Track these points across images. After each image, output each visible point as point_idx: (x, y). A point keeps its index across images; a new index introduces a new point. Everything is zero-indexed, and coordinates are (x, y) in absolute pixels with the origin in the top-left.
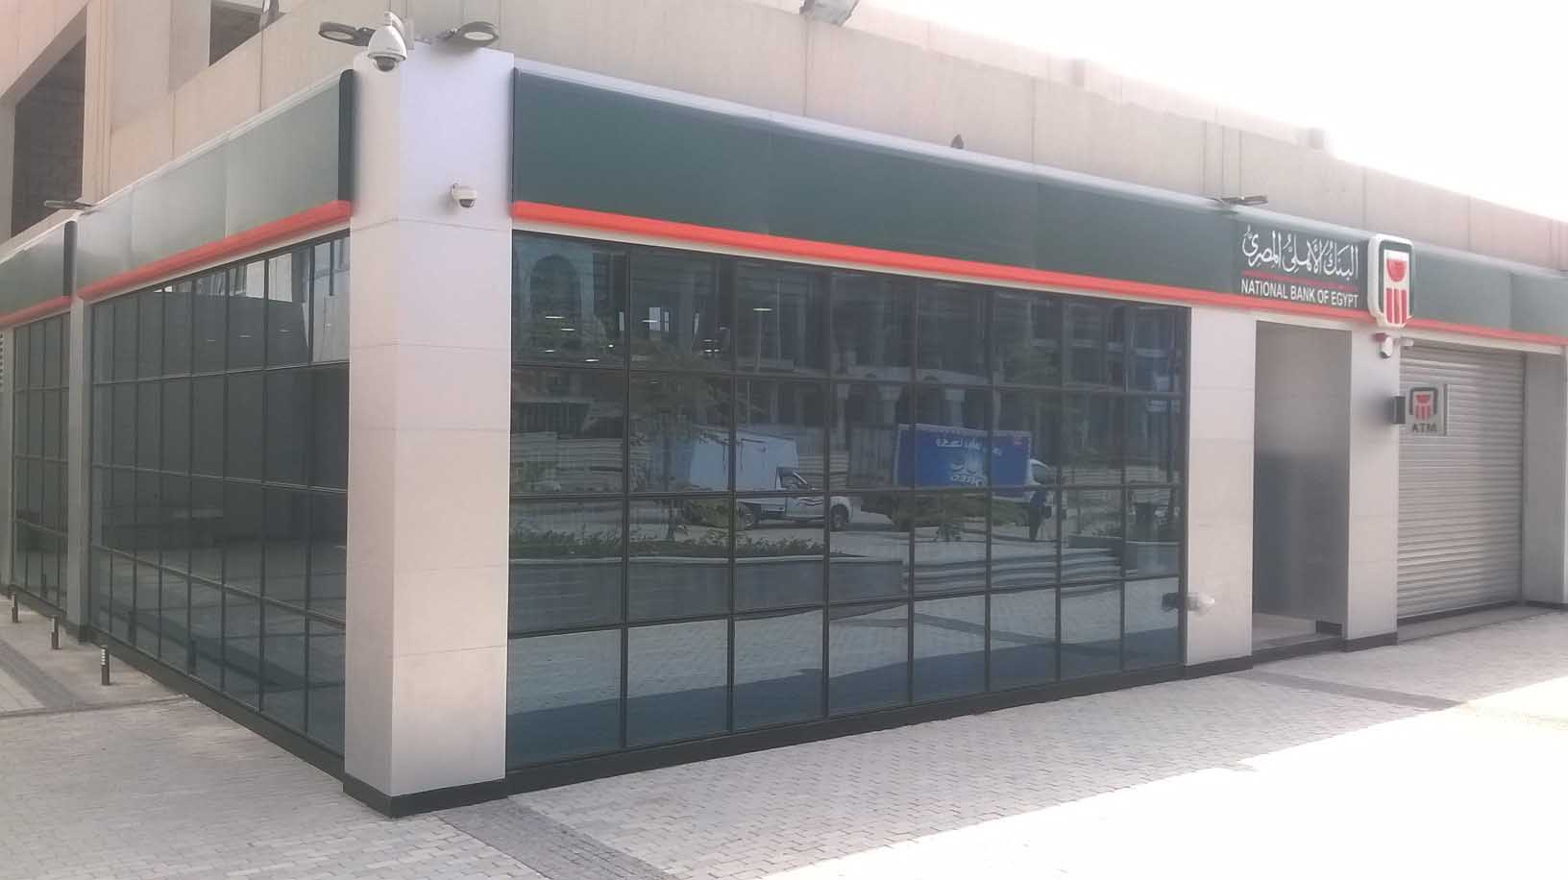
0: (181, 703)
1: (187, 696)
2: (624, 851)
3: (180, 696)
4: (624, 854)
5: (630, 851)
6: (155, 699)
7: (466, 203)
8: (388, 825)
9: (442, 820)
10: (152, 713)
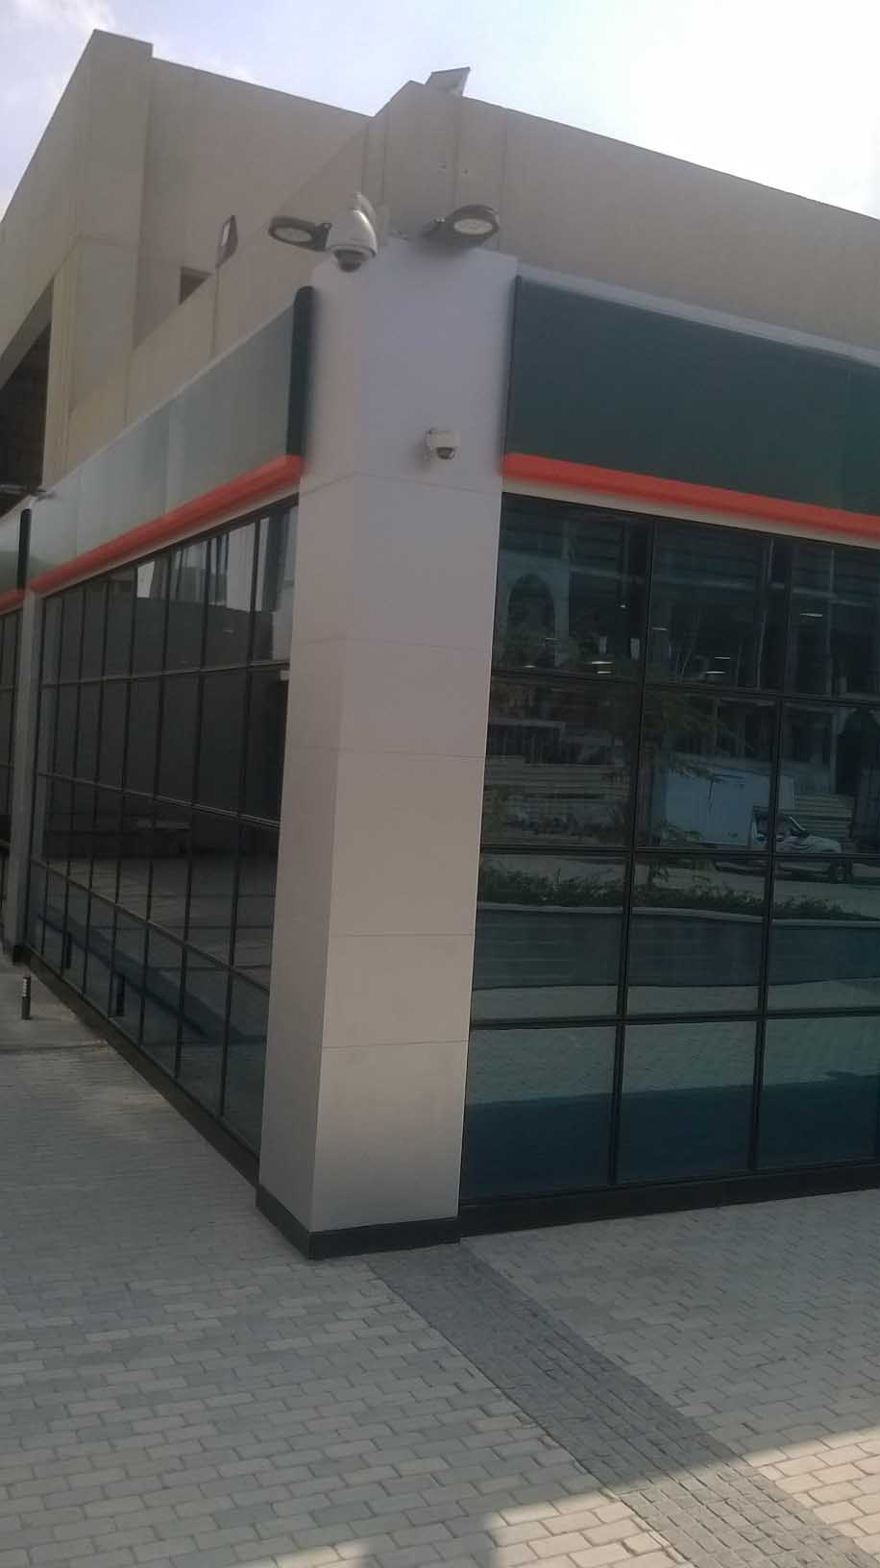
0: (99, 1053)
1: (106, 1043)
2: (619, 1363)
3: (99, 1041)
4: (618, 1369)
5: (627, 1363)
6: (71, 1044)
7: (445, 453)
8: (303, 1269)
9: (373, 1270)
10: (62, 1065)
